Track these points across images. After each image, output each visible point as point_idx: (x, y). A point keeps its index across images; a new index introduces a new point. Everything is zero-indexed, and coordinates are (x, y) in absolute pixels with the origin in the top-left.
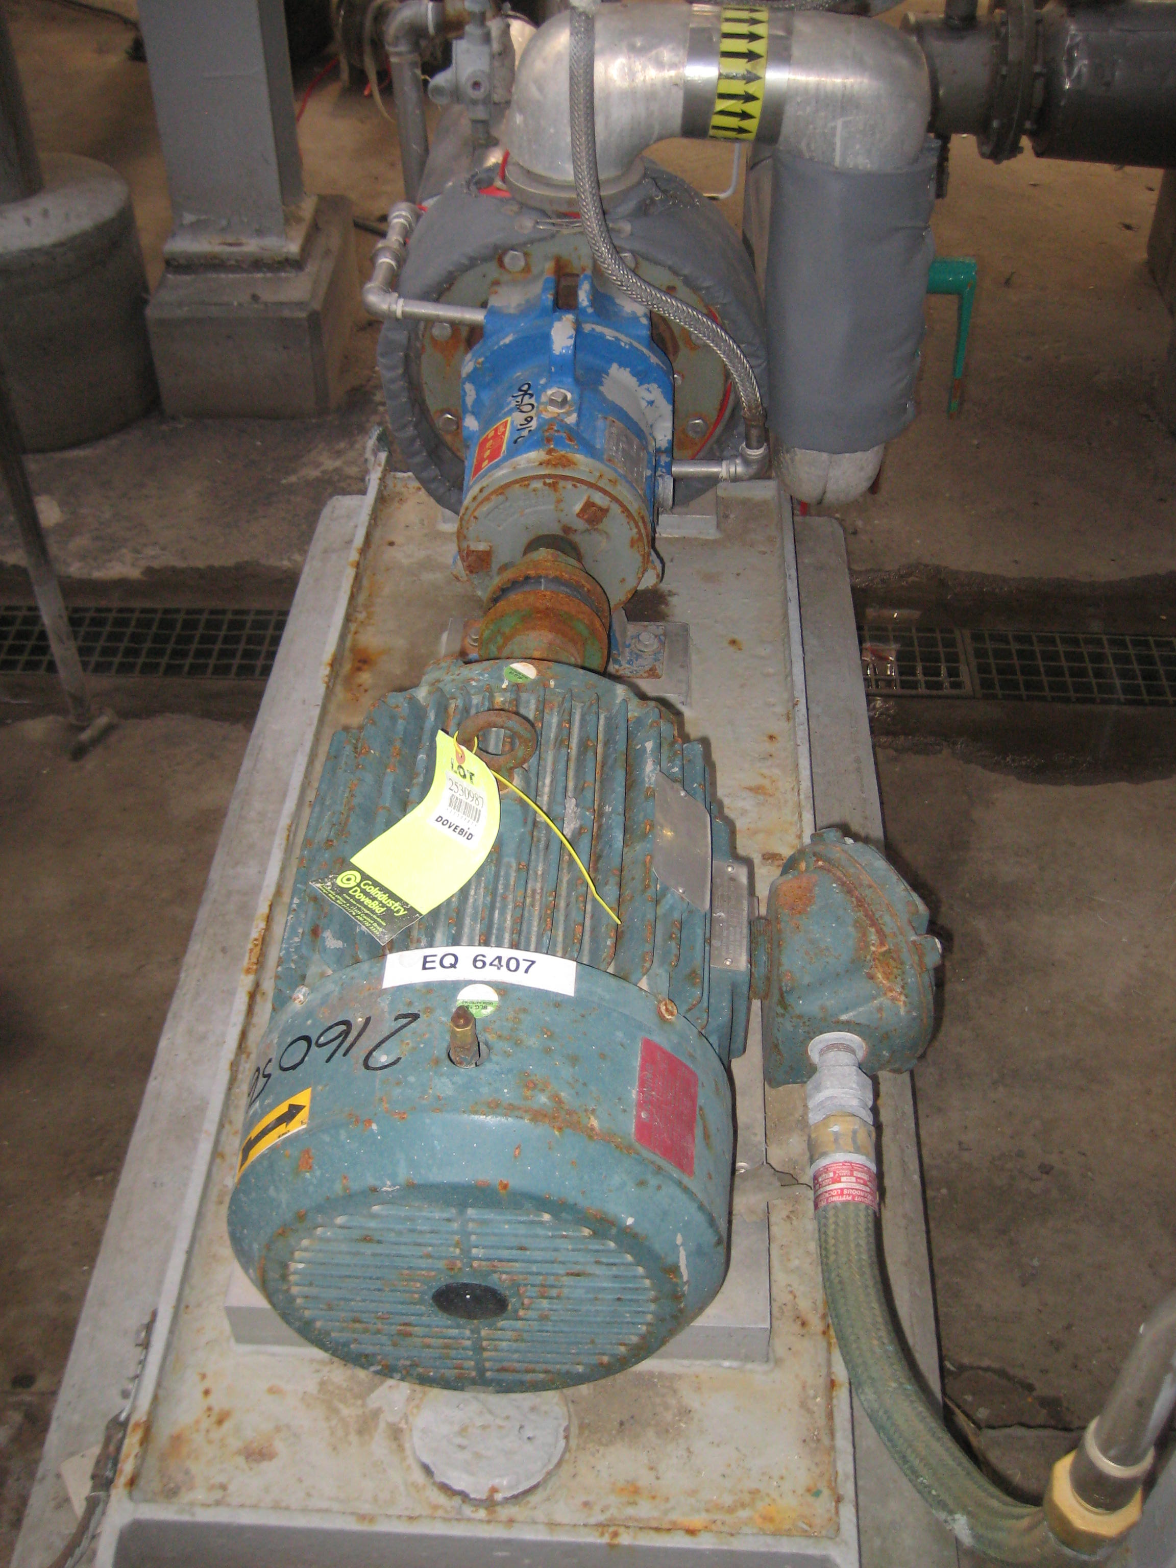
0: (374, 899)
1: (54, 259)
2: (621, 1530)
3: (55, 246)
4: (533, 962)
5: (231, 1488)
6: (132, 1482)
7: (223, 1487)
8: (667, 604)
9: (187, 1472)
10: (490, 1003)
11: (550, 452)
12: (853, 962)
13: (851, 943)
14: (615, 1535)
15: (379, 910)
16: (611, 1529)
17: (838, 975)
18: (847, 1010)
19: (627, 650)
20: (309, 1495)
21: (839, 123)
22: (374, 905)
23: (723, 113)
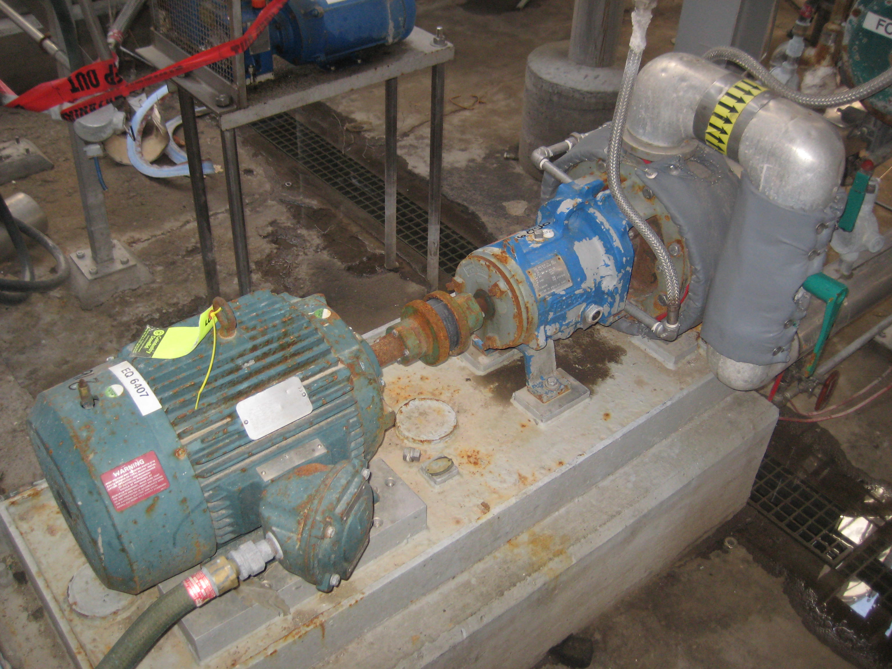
0: (152, 343)
1: (584, 98)
2: (84, 654)
3: (588, 92)
4: (148, 395)
5: (34, 532)
6: (13, 503)
7: (32, 530)
8: (603, 380)
9: (32, 517)
10: (115, 394)
11: (503, 252)
12: (294, 509)
13: (299, 501)
14: (79, 653)
15: (146, 347)
16: (81, 650)
17: (285, 509)
18: (278, 527)
19: (540, 381)
20: (45, 555)
21: (765, 166)
22: (149, 344)
23: (710, 134)
